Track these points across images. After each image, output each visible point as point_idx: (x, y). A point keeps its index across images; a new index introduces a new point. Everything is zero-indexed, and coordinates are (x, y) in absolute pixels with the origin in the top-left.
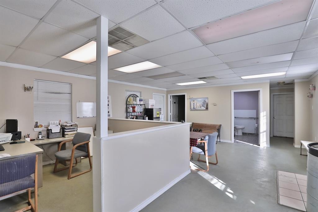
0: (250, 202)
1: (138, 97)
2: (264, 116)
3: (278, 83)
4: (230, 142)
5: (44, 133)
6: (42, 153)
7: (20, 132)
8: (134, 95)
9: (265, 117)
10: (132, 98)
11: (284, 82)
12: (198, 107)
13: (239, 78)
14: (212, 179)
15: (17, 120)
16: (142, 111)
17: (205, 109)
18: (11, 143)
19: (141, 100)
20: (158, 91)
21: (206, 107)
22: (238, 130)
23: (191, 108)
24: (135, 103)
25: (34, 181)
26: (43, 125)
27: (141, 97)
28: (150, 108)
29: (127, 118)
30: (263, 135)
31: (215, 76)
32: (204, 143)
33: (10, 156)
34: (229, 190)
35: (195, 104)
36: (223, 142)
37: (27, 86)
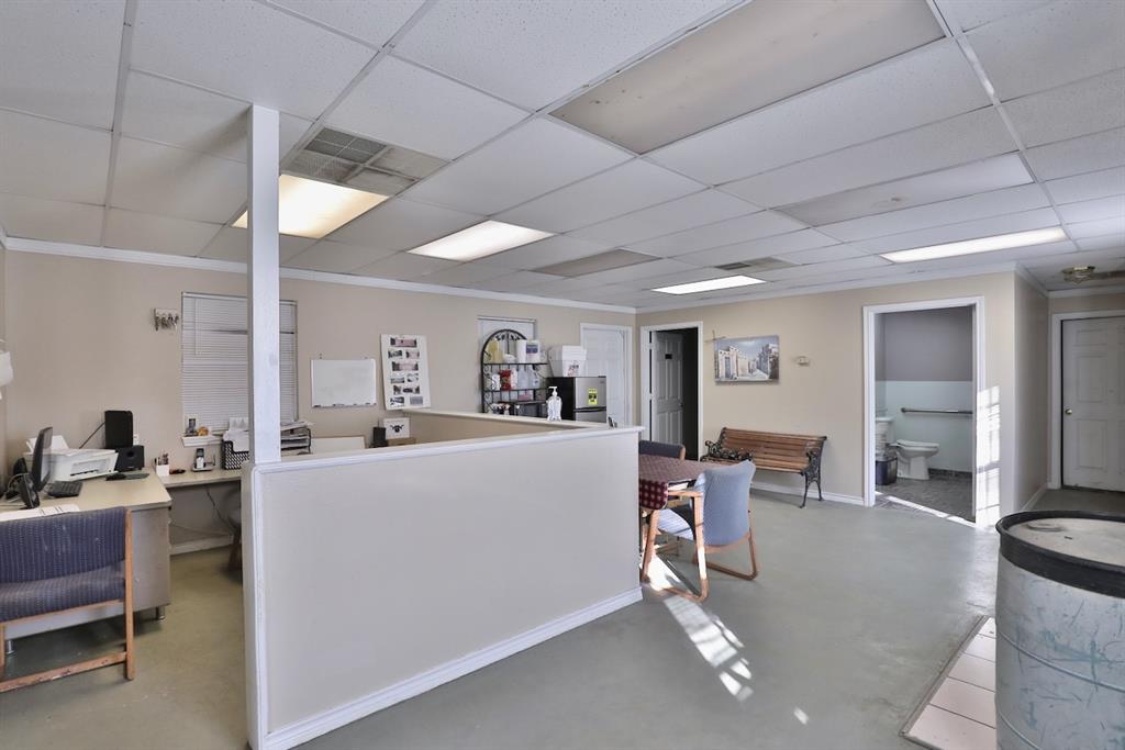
0: (793, 715)
1: (524, 338)
2: (991, 406)
3: (1064, 272)
4: (860, 502)
5: (213, 453)
6: (170, 508)
7: (141, 448)
8: (511, 334)
9: (996, 409)
10: (501, 345)
11: (1091, 268)
12: (743, 370)
13: (876, 261)
14: (702, 627)
15: (130, 413)
16: (537, 386)
17: (767, 377)
18: (110, 478)
19: (531, 350)
20: (602, 318)
21: (769, 370)
22: (909, 458)
23: (717, 376)
24: (510, 358)
25: (121, 581)
26: (210, 429)
27: (535, 338)
28: (565, 375)
29: (483, 411)
30: (987, 479)
31: (779, 258)
32: (693, 498)
33: (78, 510)
34: (741, 669)
35: (733, 359)
36: (832, 504)
37: (162, 312)
